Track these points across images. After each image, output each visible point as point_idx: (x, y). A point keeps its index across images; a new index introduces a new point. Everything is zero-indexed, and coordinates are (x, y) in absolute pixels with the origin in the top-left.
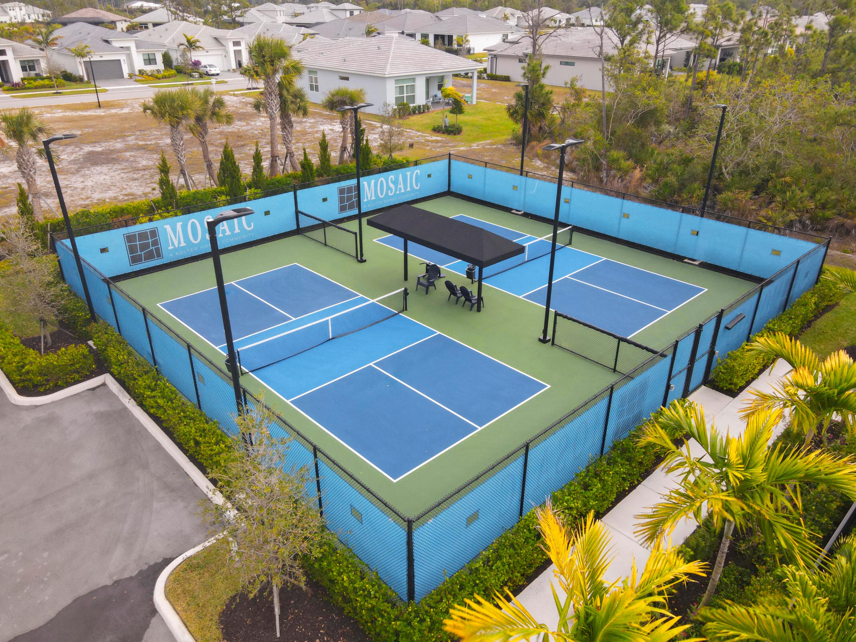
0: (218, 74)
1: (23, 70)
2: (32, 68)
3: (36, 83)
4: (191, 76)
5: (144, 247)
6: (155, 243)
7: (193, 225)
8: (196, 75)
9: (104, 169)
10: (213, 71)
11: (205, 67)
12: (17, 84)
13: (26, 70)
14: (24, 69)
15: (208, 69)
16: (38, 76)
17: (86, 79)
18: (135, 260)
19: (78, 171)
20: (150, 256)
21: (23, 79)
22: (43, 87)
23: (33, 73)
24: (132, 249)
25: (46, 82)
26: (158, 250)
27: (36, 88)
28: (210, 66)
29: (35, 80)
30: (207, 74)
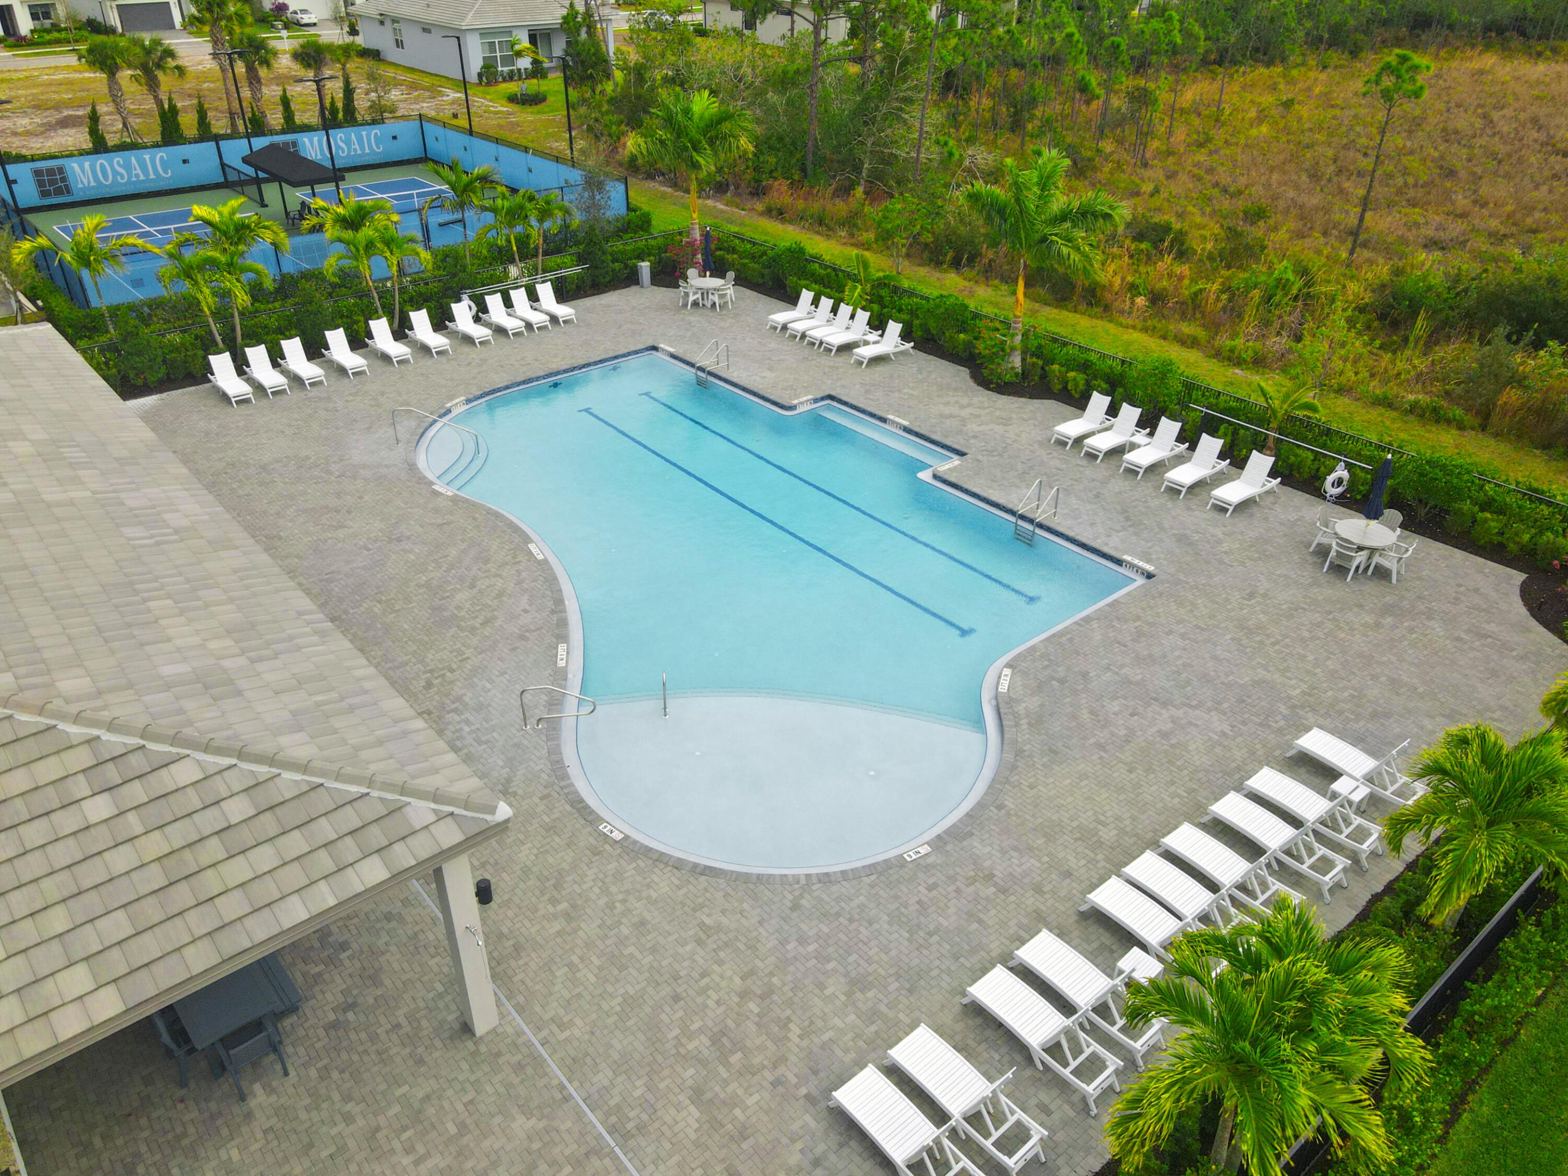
0: (315, 24)
1: (33, 19)
2: (47, 15)
3: (48, 37)
4: (273, 26)
5: (52, 182)
6: (64, 179)
7: (102, 166)
8: (279, 25)
9: (72, 131)
10: (306, 19)
11: (296, 13)
12: (24, 38)
13: (38, 19)
14: (34, 16)
15: (299, 16)
16: (56, 27)
17: (120, 30)
18: (44, 194)
19: (42, 133)
20: (59, 192)
21: (32, 31)
22: (58, 42)
23: (47, 23)
24: (40, 183)
25: (63, 35)
26: (66, 186)
27: (50, 43)
28: (304, 11)
29: (48, 31)
30: (298, 24)
